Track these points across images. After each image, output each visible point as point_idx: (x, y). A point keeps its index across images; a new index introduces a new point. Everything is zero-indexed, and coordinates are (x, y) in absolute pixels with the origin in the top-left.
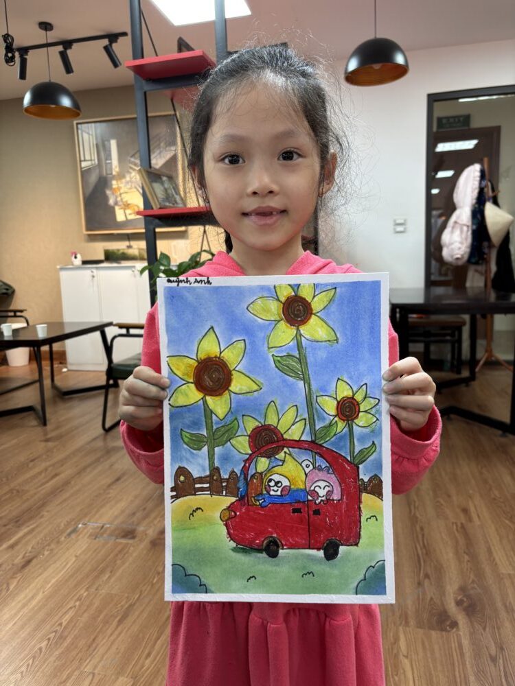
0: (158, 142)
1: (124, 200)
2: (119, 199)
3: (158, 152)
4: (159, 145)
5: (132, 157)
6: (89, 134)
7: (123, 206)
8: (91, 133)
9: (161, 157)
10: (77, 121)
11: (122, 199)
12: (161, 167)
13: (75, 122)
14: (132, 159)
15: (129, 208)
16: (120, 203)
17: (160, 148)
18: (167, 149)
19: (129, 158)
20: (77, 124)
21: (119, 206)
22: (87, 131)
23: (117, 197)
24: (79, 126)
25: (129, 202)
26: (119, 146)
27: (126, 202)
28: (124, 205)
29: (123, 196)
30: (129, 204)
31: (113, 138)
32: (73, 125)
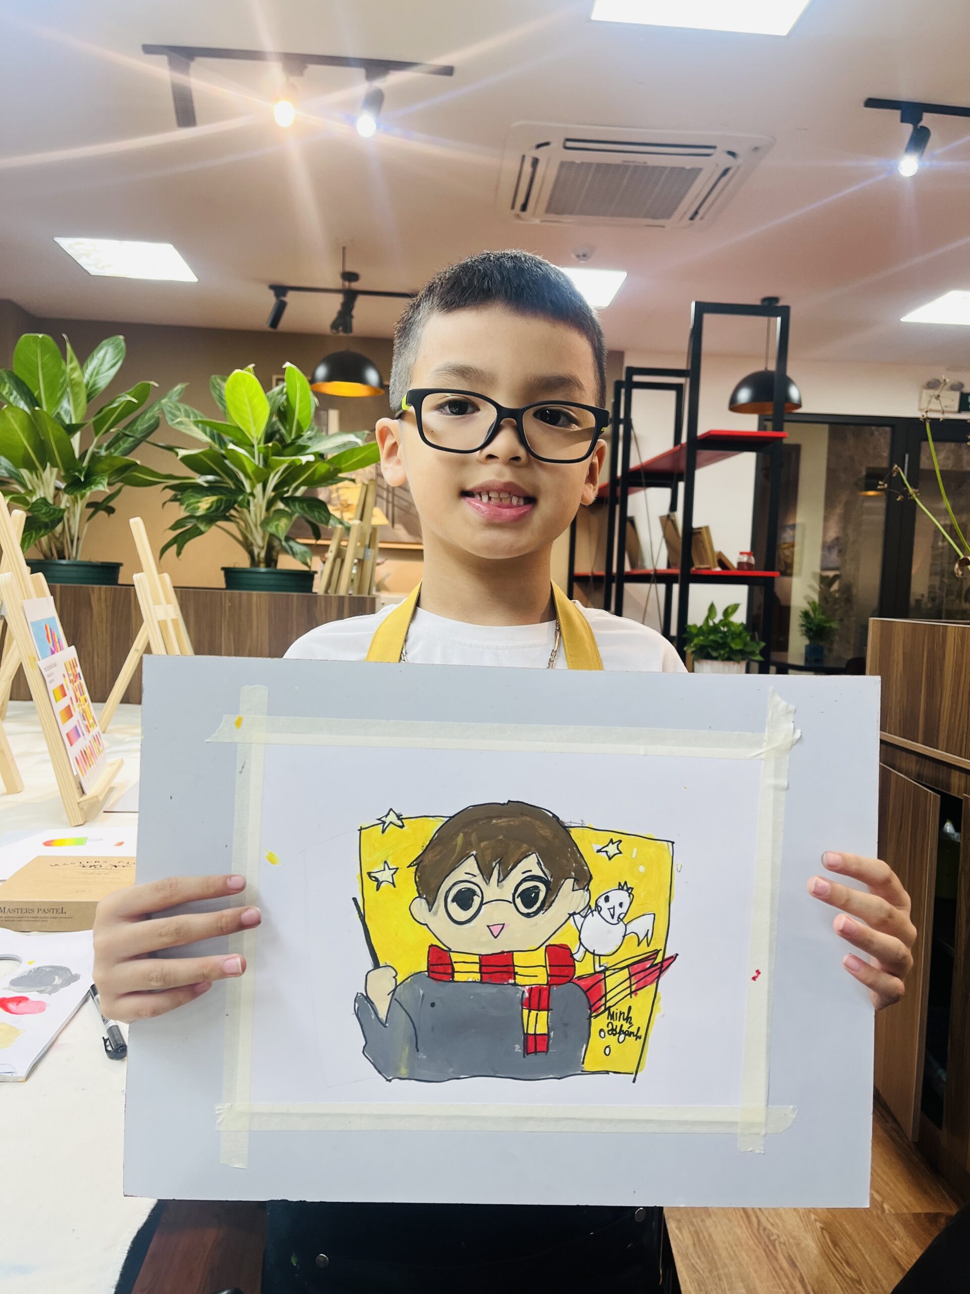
1: (342, 498)
2: (334, 495)
7: (339, 506)
11: (339, 497)
15: (348, 511)
16: (336, 502)
21: (333, 505)
25: (349, 502)
26: (341, 419)
27: (346, 501)
28: (342, 505)
29: (341, 492)
30: (349, 505)
31: (334, 408)
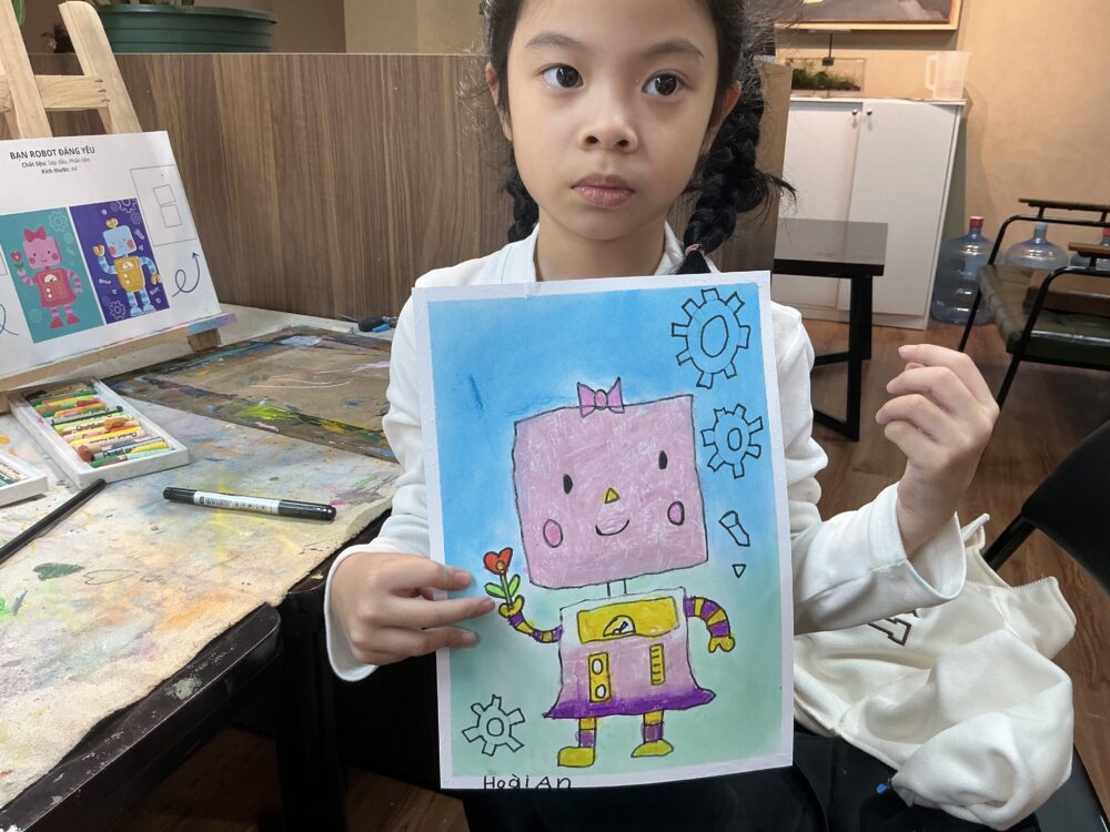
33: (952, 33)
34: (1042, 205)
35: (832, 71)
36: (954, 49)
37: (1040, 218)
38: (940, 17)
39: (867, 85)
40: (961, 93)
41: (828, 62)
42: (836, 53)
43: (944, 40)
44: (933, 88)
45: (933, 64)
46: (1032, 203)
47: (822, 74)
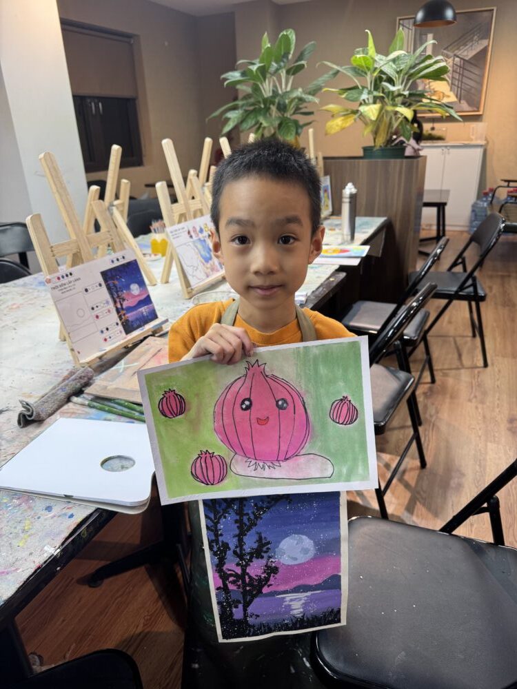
0: (472, 36)
1: (432, 88)
2: (427, 87)
3: (471, 44)
4: (472, 38)
5: (444, 49)
6: (409, 29)
8: (411, 28)
9: (472, 49)
10: (401, 18)
11: (430, 87)
12: (471, 59)
13: (398, 18)
14: (445, 51)
15: (434, 95)
17: (472, 41)
18: (480, 42)
19: (442, 50)
20: (400, 20)
22: (407, 26)
23: (425, 85)
24: (401, 22)
25: (436, 90)
28: (431, 91)
29: (431, 84)
30: (435, 92)
31: (431, 32)
32: (396, 20)
33: (481, 115)
34: (509, 181)
35: (435, 133)
36: (481, 121)
37: (508, 186)
38: (475, 109)
39: (447, 139)
40: (484, 139)
41: (433, 129)
42: (437, 125)
43: (477, 118)
44: (473, 137)
45: (473, 128)
46: (505, 181)
47: (430, 134)
